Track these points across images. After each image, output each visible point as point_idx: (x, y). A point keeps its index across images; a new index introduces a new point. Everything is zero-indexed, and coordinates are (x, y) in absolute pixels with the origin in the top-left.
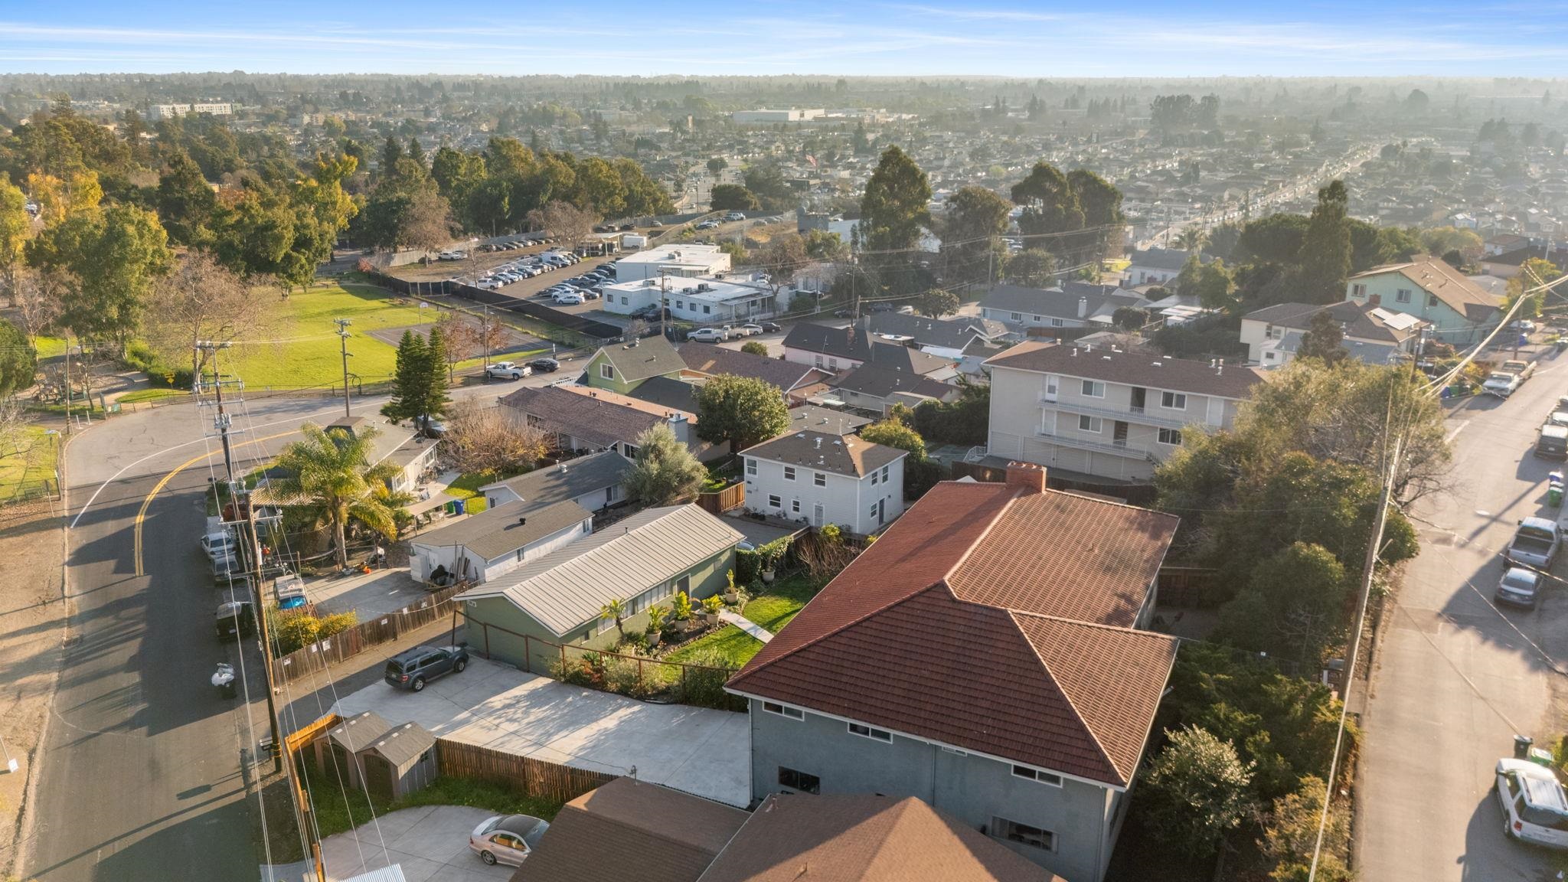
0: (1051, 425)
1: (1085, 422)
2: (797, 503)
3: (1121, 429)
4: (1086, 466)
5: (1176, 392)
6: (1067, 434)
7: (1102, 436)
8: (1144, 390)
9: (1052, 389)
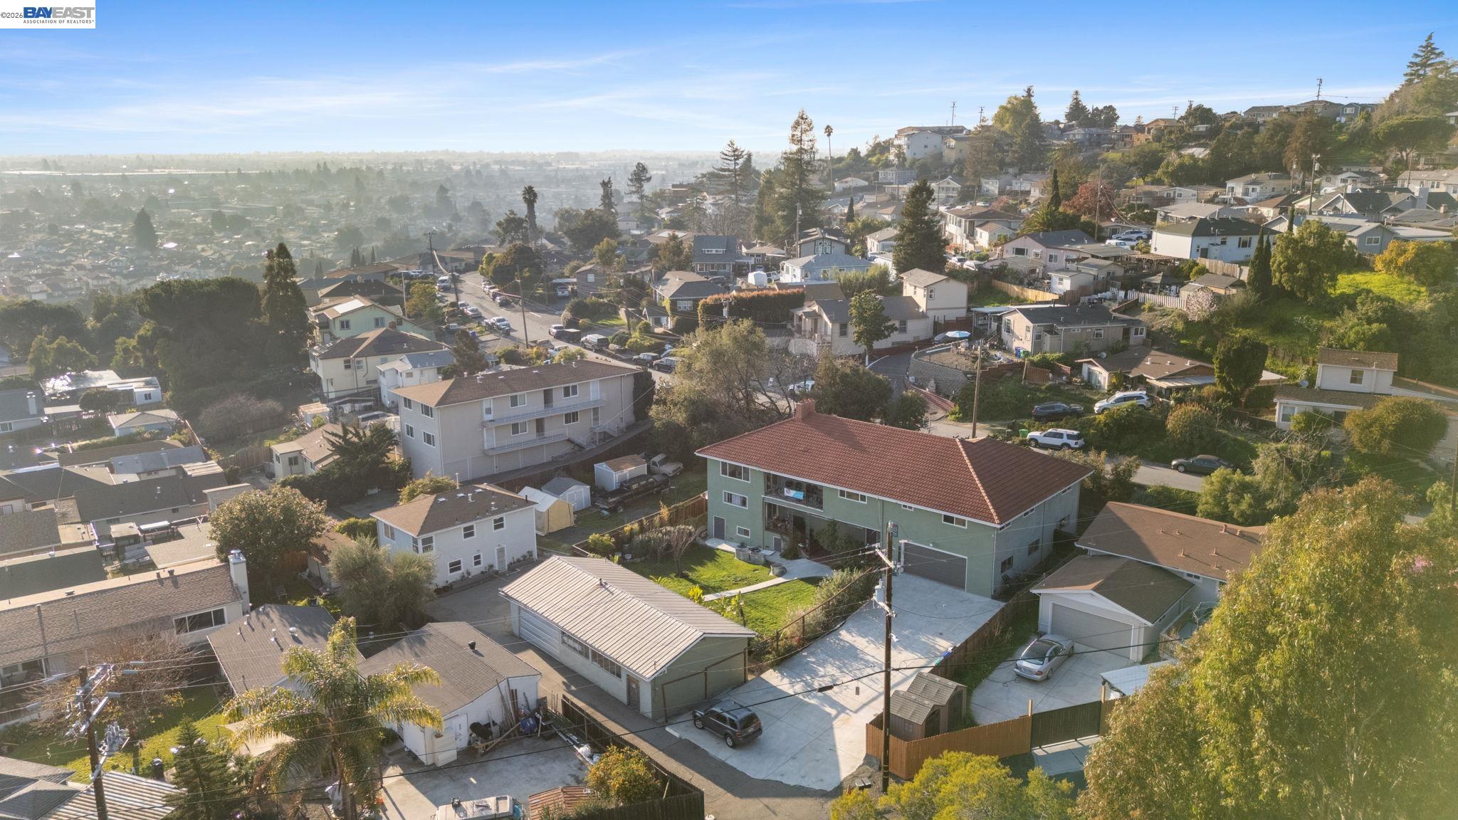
0: (490, 440)
1: (515, 428)
2: (477, 557)
3: (540, 424)
4: (521, 462)
5: (571, 385)
6: (506, 442)
7: (529, 434)
8: (551, 390)
9: (488, 411)
